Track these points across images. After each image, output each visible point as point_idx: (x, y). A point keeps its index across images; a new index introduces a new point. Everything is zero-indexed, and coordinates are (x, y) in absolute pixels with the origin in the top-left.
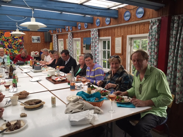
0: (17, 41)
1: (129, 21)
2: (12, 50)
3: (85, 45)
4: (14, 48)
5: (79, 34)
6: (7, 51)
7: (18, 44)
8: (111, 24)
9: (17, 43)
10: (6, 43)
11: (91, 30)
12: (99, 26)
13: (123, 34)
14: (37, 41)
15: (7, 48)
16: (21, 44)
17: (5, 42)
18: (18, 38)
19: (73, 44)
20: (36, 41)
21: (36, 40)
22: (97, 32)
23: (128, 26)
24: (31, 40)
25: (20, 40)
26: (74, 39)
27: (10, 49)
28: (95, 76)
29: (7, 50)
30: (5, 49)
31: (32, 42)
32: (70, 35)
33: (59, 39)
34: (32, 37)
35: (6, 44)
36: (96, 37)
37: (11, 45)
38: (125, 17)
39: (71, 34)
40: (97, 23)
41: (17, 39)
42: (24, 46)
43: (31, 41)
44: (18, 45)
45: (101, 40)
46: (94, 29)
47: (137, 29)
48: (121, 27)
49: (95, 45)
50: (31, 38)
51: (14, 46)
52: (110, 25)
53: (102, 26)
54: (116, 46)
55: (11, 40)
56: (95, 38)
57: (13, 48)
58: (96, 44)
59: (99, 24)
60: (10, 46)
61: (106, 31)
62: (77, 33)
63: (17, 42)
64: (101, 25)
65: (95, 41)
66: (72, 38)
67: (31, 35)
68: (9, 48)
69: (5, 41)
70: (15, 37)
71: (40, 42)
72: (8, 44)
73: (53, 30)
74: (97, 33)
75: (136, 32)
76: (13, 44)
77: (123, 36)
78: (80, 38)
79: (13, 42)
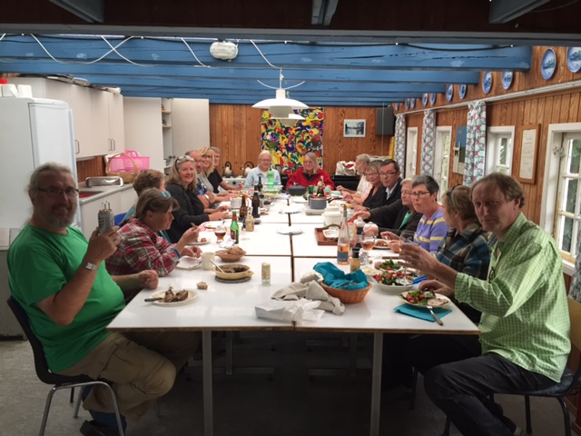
0: (307, 132)
1: (554, 81)
2: (295, 154)
3: (458, 149)
4: (300, 150)
5: (450, 115)
6: (283, 158)
7: (309, 140)
8: (516, 87)
9: (308, 137)
10: (283, 138)
11: (469, 104)
12: (488, 94)
13: (540, 121)
14: (357, 133)
15: (284, 151)
16: (315, 142)
17: (281, 136)
18: (310, 124)
19: (434, 144)
20: (353, 134)
21: (355, 131)
22: (482, 111)
23: (554, 94)
24: (342, 131)
25: (316, 131)
26: (440, 128)
27: (290, 153)
28: (432, 238)
29: (284, 155)
30: (279, 152)
31: (345, 136)
32: (428, 117)
33: (409, 129)
34: (346, 121)
35: (283, 141)
36: (478, 127)
37: (292, 143)
38: (545, 68)
39: (432, 115)
40: (486, 85)
41: (309, 127)
42: (322, 147)
43: (342, 134)
44: (309, 143)
45: (497, 135)
46: (477, 102)
47: (573, 107)
48: (539, 97)
49: (474, 152)
50: (342, 124)
51: (300, 147)
52: (513, 92)
53: (497, 94)
54: (522, 155)
55: (293, 131)
56: (474, 128)
57: (297, 150)
58: (477, 148)
59: (489, 88)
60: (290, 146)
61: (506, 108)
62: (447, 111)
63: (306, 135)
64: (494, 89)
65: (475, 139)
66: (432, 125)
67: (343, 116)
68: (289, 149)
69: (280, 132)
70: (304, 124)
71: (364, 136)
72: (286, 140)
73: (399, 102)
74: (484, 115)
75: (571, 116)
76: (298, 140)
77: (540, 125)
78: (449, 128)
79: (297, 136)
